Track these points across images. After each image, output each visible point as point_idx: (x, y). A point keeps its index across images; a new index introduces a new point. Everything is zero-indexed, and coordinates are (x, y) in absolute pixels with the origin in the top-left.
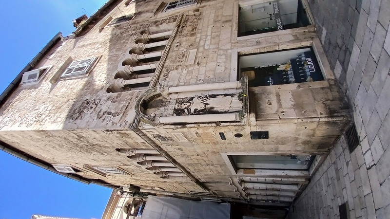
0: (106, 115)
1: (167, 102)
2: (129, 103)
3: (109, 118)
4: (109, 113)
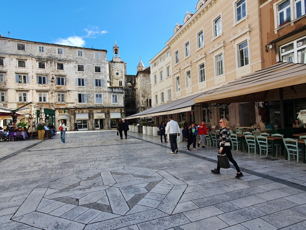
0: (142, 101)
1: (144, 110)
2: (144, 104)
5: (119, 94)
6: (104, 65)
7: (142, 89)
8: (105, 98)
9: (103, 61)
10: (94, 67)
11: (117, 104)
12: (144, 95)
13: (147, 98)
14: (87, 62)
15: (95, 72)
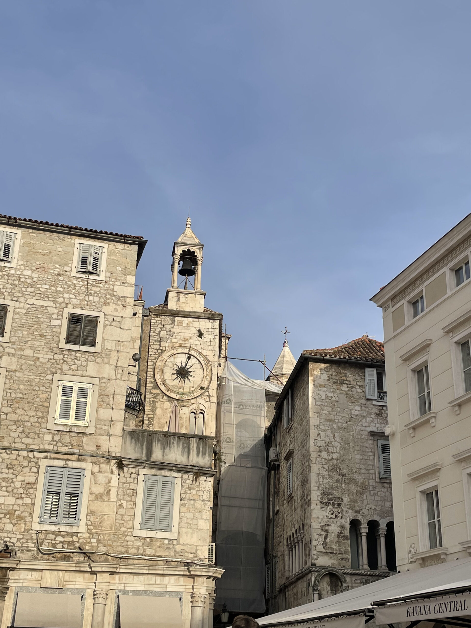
0: (324, 534)
1: (336, 591)
2: (336, 554)
3: (321, 539)
4: (326, 537)
5: (186, 476)
6: (120, 308)
7: (324, 454)
8: (99, 497)
9: (119, 289)
10: (66, 315)
11: (166, 535)
12: (337, 494)
13: (350, 516)
14: (30, 289)
15: (63, 345)
